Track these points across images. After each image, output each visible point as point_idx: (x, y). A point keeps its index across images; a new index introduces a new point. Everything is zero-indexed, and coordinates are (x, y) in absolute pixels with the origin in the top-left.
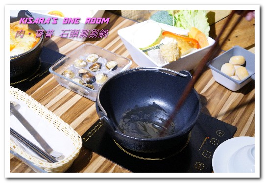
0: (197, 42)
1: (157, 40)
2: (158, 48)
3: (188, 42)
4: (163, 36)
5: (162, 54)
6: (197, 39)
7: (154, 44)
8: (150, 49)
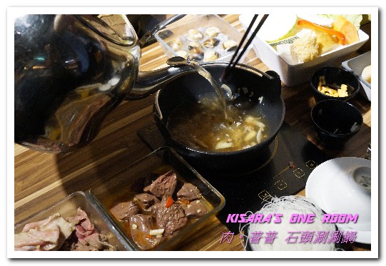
0: (344, 37)
1: (290, 32)
2: (291, 42)
3: (331, 35)
4: (298, 26)
5: (295, 50)
6: (343, 32)
7: (286, 37)
8: (280, 43)
